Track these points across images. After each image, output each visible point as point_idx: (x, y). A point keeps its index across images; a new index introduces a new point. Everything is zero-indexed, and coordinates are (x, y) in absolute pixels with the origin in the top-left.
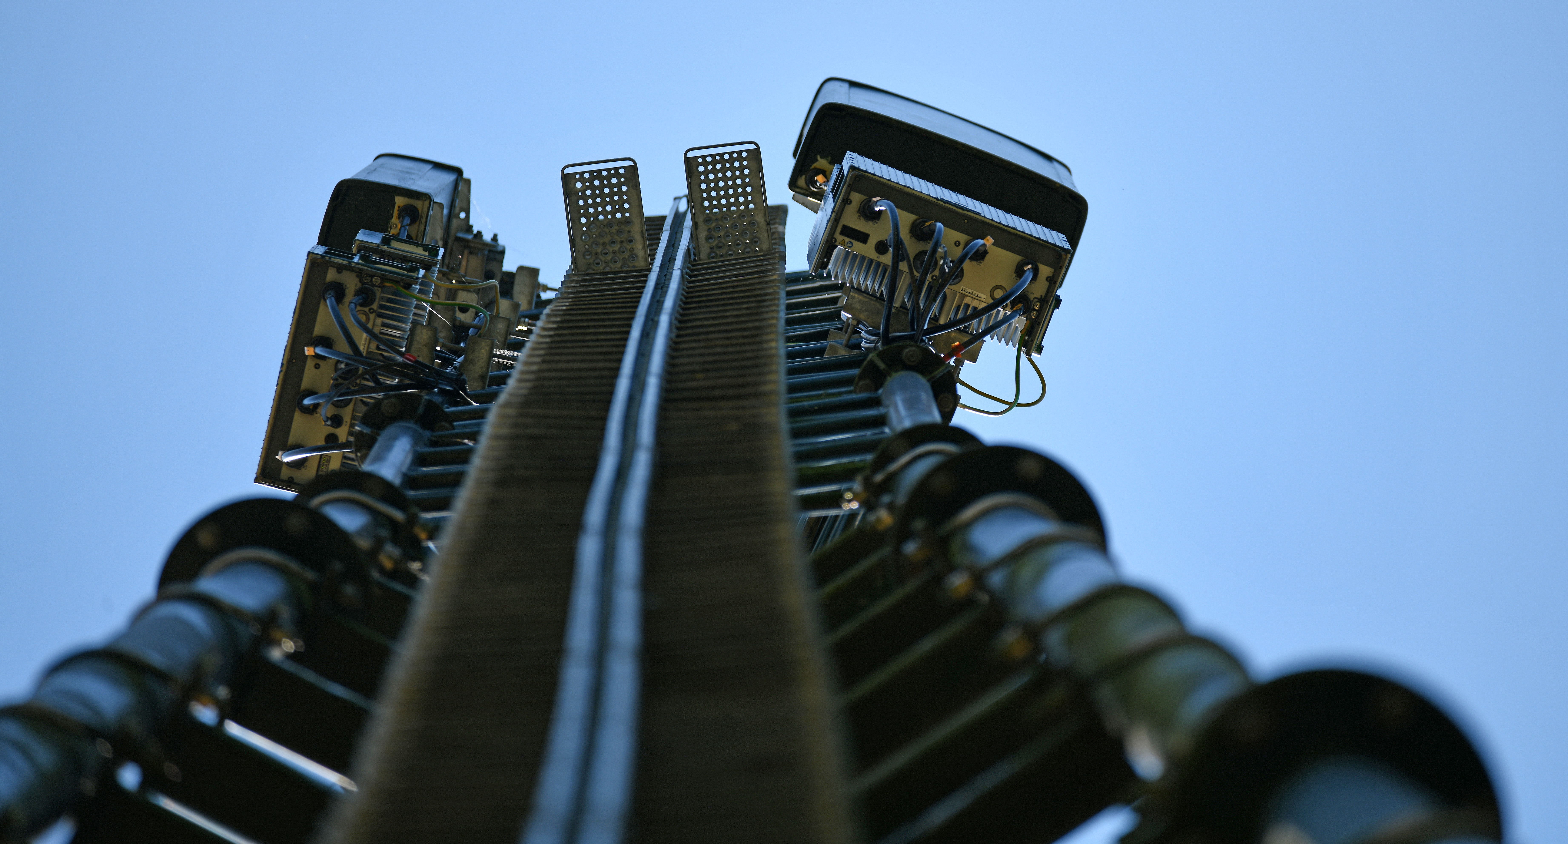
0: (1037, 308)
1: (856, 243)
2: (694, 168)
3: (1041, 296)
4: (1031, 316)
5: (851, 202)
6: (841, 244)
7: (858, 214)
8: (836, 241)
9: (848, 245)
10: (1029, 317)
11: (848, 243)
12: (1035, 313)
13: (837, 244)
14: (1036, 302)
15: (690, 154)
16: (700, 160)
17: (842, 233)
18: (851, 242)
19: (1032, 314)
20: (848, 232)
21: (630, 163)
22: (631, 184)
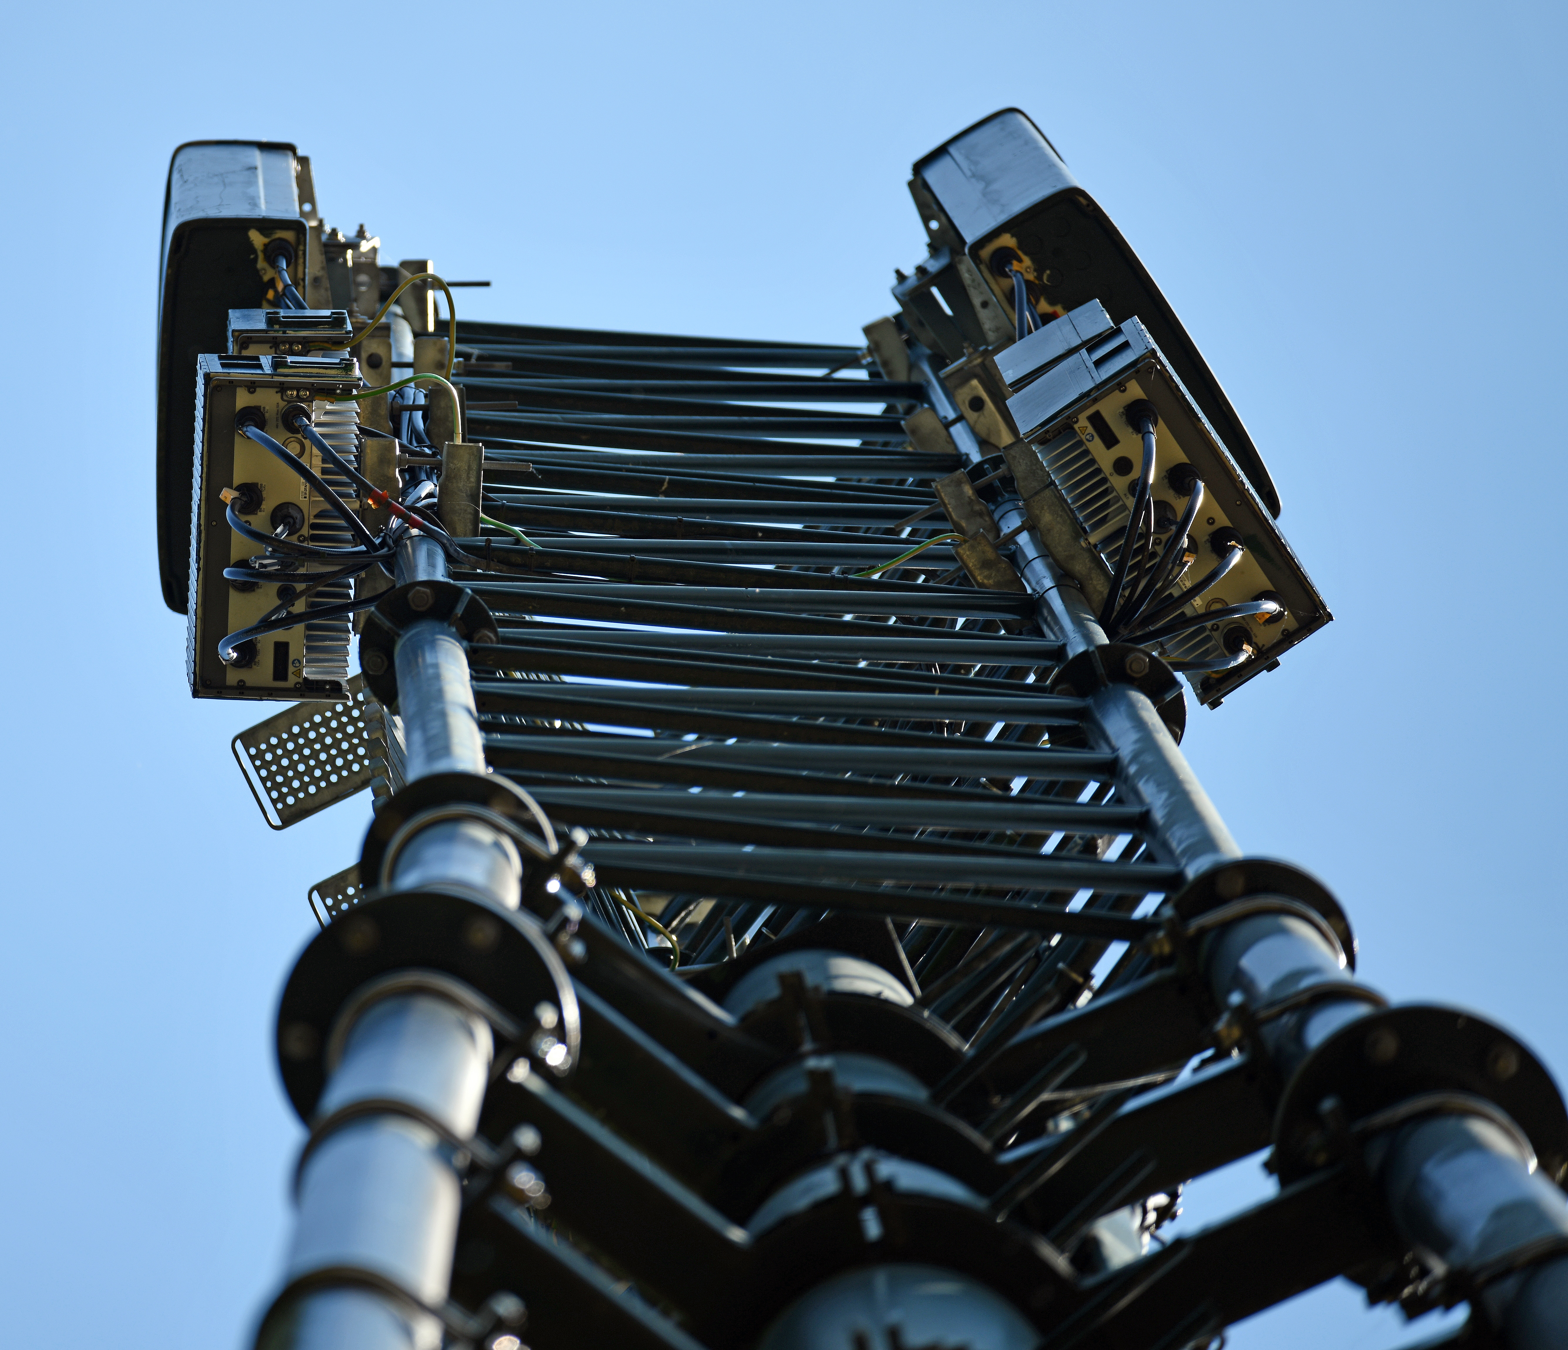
0: (295, 393)
1: (292, 655)
2: (293, 809)
3: (277, 392)
4: (308, 397)
5: (241, 681)
6: (299, 673)
7: (254, 667)
8: (297, 683)
9: (298, 665)
10: (310, 399)
11: (295, 667)
12: (302, 393)
13: (301, 680)
14: (287, 396)
15: (276, 821)
16: (280, 806)
17: (285, 678)
18: (293, 663)
19: (305, 397)
20: (280, 672)
21: (315, 895)
22: (342, 884)
